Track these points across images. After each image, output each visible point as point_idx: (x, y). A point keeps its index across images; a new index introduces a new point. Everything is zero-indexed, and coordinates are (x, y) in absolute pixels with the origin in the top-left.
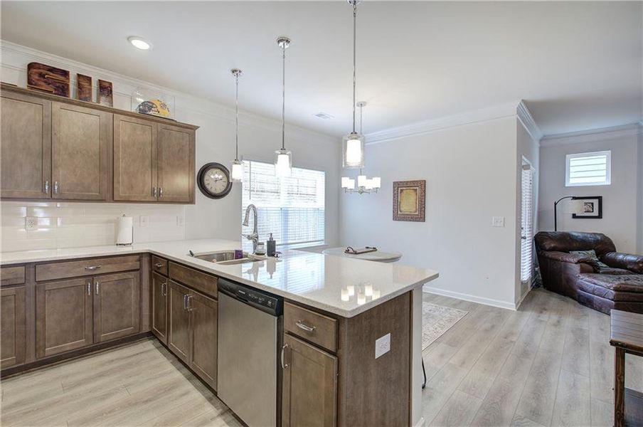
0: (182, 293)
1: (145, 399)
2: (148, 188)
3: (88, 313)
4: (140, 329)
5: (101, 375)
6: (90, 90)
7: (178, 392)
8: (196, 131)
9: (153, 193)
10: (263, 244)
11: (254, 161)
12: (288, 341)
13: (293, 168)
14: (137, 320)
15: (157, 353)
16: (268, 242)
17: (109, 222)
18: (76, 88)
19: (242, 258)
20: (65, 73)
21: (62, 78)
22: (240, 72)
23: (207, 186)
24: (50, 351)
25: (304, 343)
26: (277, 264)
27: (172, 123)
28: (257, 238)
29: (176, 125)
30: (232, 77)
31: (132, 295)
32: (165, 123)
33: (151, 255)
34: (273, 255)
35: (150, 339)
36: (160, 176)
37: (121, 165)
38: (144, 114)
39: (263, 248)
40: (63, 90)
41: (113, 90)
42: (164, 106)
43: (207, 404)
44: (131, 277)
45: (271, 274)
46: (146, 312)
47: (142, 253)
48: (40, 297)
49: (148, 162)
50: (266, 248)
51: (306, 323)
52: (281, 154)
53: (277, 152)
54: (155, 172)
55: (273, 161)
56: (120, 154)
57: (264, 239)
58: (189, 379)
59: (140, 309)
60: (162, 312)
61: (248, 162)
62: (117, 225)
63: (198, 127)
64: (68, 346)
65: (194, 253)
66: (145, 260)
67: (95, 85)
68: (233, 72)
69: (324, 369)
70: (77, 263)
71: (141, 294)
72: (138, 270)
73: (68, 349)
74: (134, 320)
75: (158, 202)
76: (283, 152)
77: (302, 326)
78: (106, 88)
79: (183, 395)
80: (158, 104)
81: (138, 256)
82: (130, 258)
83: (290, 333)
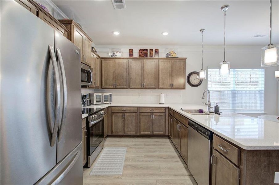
0: (177, 123)
1: (164, 157)
2: (168, 84)
3: (151, 124)
4: (165, 134)
5: (153, 145)
6: (153, 53)
7: (175, 160)
8: (186, 60)
9: (170, 86)
10: (213, 108)
11: (213, 68)
12: (215, 153)
13: (230, 69)
14: (164, 130)
15: (170, 144)
16: (215, 107)
17: (158, 96)
18: (149, 54)
19: (203, 113)
20: (147, 50)
21: (146, 52)
22: (204, 29)
23: (191, 82)
24: (142, 133)
25: (223, 156)
26: (220, 118)
27: (176, 58)
28: (210, 105)
29: (178, 59)
30: (201, 33)
31: (163, 121)
32: (175, 59)
33: (169, 108)
34: (218, 114)
35: (168, 138)
36: (173, 79)
37: (161, 76)
38: (168, 57)
39: (213, 110)
40: (146, 56)
41: (159, 51)
42: (174, 52)
43: (184, 169)
44: (163, 115)
45: (217, 122)
46: (167, 128)
47: (166, 107)
48: (140, 117)
49: (169, 74)
50: (214, 110)
51: (223, 147)
52: (223, 64)
53: (221, 63)
54: (171, 78)
55: (219, 67)
56: (160, 73)
57: (213, 105)
58: (179, 157)
59: (165, 126)
60: (171, 130)
61: (211, 69)
62: (159, 97)
63: (187, 58)
64: (146, 133)
65: (182, 109)
66: (167, 109)
67: (154, 51)
68: (201, 31)
69: (232, 172)
70: (148, 108)
71: (165, 121)
72: (165, 113)
73: (146, 134)
74: (163, 130)
75: (172, 89)
76: (225, 62)
77: (221, 148)
78: (157, 51)
79: (176, 162)
80: (172, 53)
81: (165, 108)
82: (163, 108)
83: (216, 150)
